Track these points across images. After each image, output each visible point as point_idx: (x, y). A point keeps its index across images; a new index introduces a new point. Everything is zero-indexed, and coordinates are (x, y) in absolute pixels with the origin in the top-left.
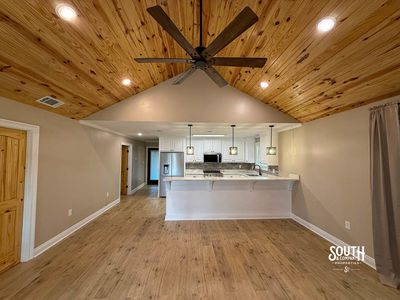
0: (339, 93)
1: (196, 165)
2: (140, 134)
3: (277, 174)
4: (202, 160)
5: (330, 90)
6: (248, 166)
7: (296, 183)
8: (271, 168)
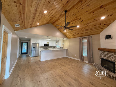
0: (76, 35)
1: (41, 47)
2: (26, 37)
3: (62, 48)
4: (44, 46)
5: (75, 34)
6: (54, 47)
7: (67, 50)
8: (61, 47)
